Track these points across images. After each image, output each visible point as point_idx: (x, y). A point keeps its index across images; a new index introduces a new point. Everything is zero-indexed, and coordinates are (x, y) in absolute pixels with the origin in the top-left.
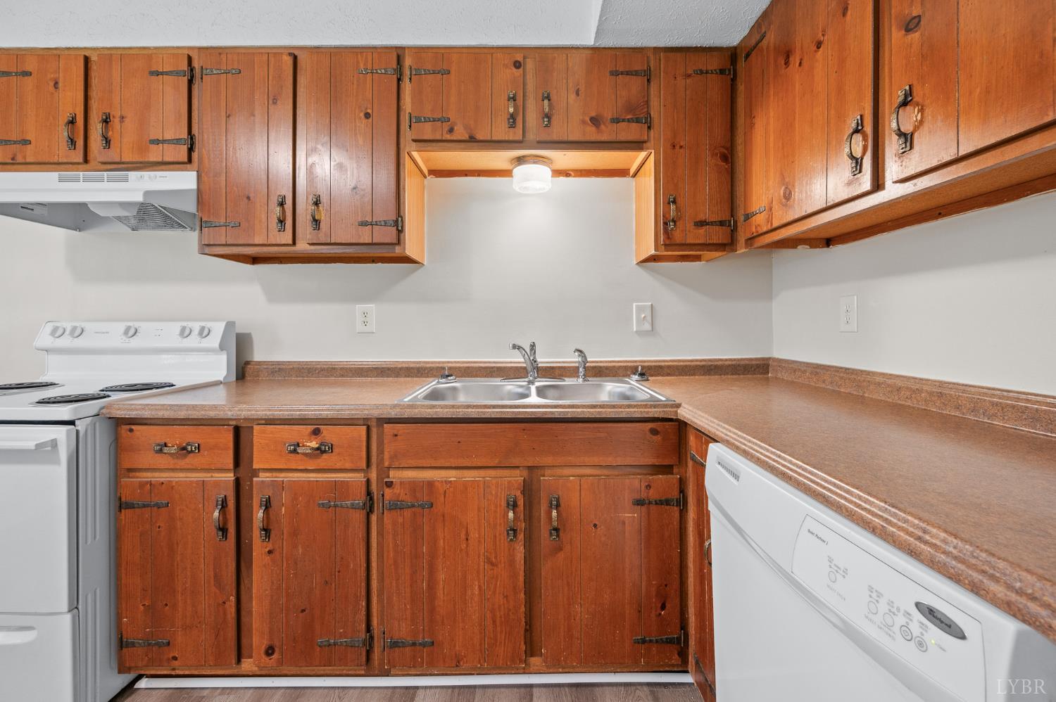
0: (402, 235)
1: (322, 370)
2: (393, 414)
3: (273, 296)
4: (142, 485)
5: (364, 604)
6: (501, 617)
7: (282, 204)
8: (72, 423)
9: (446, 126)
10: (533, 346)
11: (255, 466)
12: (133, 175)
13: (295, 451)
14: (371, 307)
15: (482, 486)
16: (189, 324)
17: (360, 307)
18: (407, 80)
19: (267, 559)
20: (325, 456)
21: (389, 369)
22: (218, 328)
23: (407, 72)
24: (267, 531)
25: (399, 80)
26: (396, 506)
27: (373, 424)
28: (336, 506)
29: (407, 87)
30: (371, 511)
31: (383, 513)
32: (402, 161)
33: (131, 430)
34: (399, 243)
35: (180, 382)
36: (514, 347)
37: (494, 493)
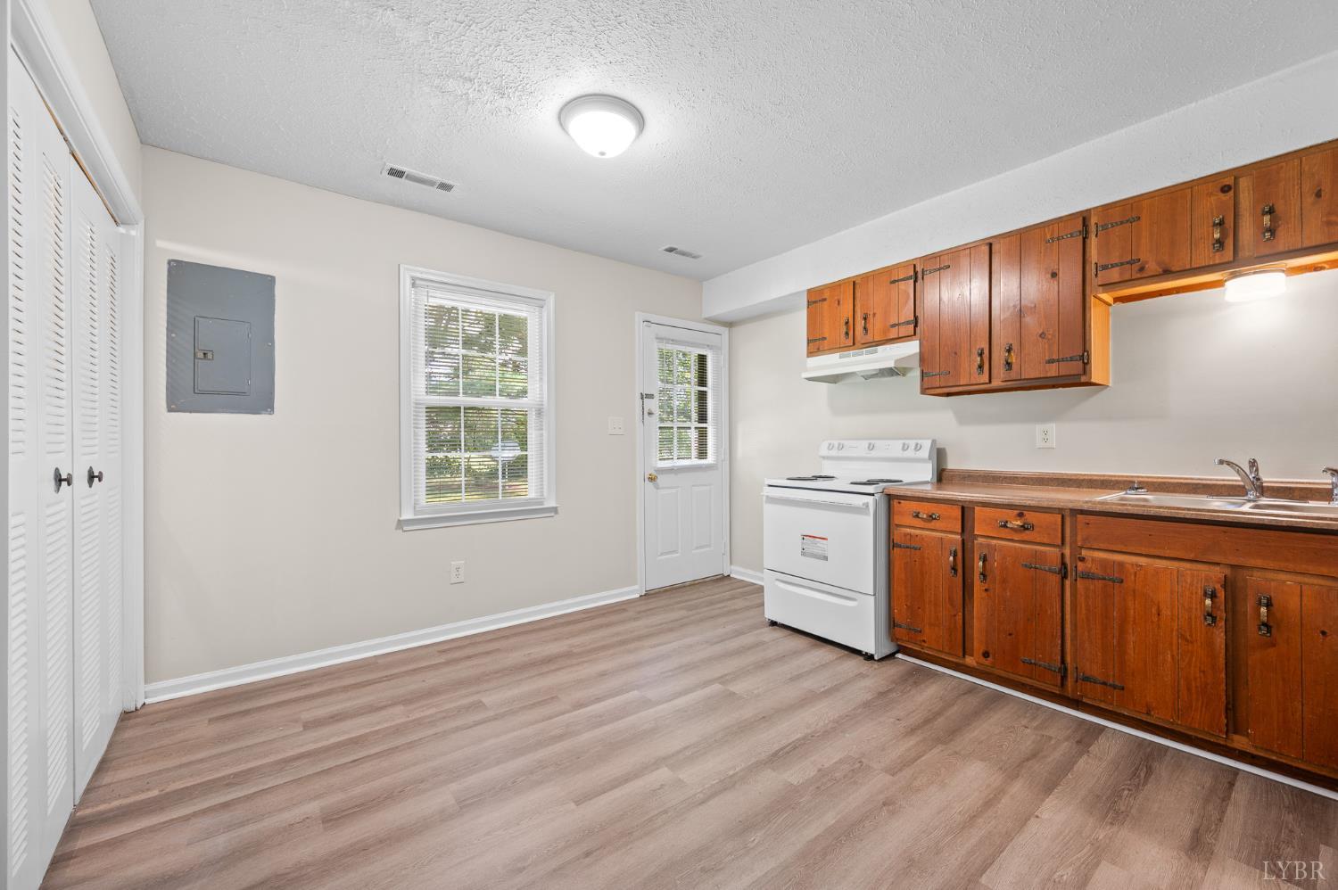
0: (1088, 367)
1: (1005, 478)
2: (1085, 507)
3: (963, 419)
4: (906, 535)
5: (1060, 642)
6: (1196, 687)
7: (981, 355)
8: (873, 495)
9: (1136, 267)
10: (1253, 464)
11: (976, 533)
12: (880, 348)
13: (1005, 526)
14: (1052, 427)
15: (1175, 573)
16: (907, 442)
17: (1039, 428)
18: (1093, 237)
19: (984, 594)
20: (1027, 532)
21: (1070, 480)
22: (927, 444)
23: (1093, 228)
24: (984, 575)
25: (1084, 239)
26: (1087, 576)
27: (1067, 513)
28: (1036, 568)
29: (1093, 241)
30: (1064, 577)
31: (1076, 580)
32: (1087, 305)
33: (899, 503)
34: (1085, 372)
35: (905, 481)
36: (1221, 462)
37: (1189, 581)
